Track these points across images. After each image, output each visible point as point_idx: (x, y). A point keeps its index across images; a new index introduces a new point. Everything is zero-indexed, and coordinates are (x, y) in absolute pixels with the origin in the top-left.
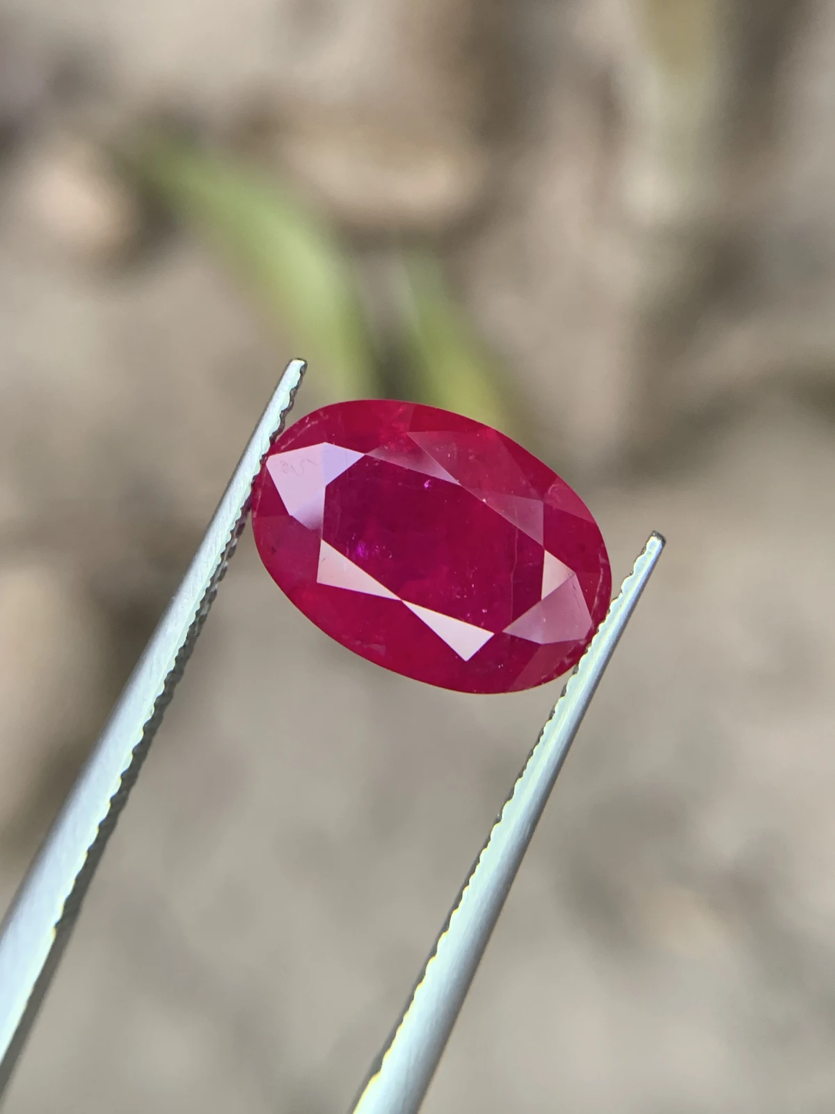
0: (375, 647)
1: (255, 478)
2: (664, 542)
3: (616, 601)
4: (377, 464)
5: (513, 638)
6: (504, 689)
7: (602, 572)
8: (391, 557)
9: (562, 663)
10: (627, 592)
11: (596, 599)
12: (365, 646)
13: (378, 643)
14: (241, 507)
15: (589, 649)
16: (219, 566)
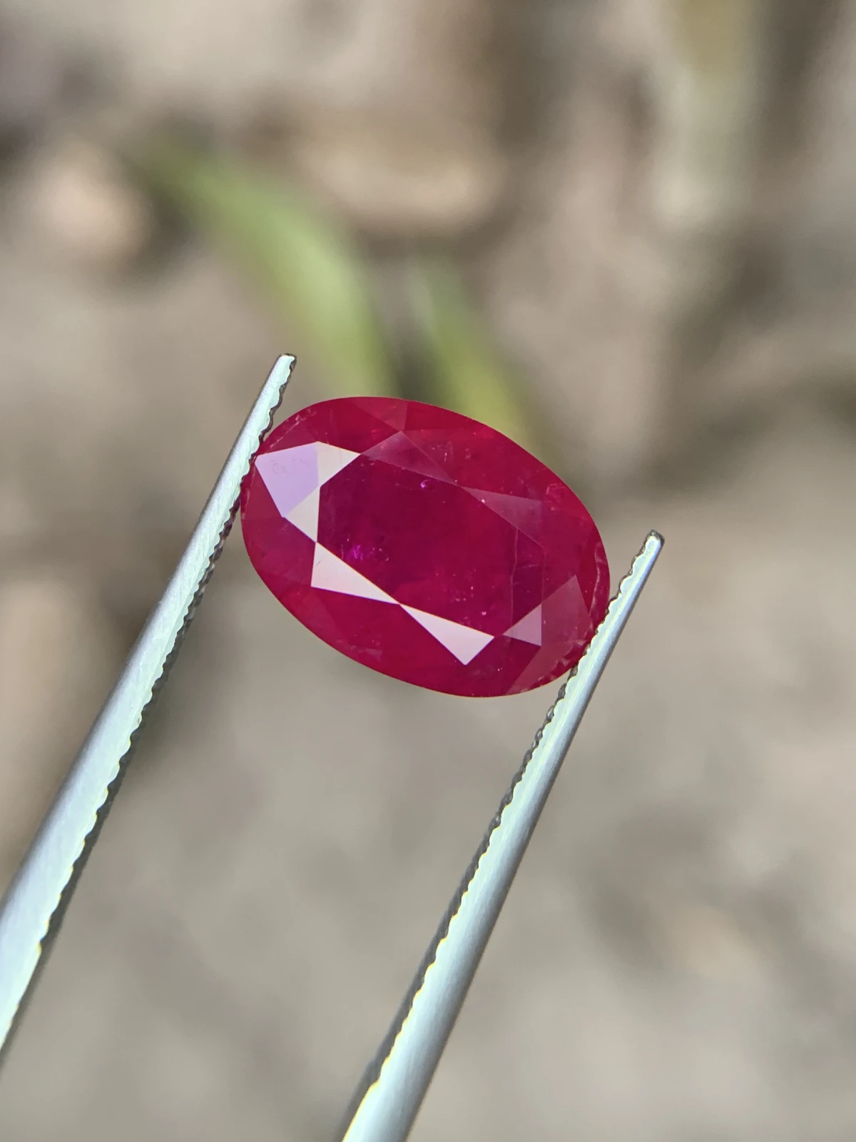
0: (372, 652)
1: (245, 478)
2: (662, 541)
3: (615, 601)
4: (373, 464)
5: (513, 640)
6: (502, 692)
7: (599, 572)
8: (387, 560)
9: (560, 664)
10: (626, 592)
11: (594, 600)
12: (361, 651)
13: (374, 647)
14: (230, 508)
15: (588, 650)
16: (207, 569)
